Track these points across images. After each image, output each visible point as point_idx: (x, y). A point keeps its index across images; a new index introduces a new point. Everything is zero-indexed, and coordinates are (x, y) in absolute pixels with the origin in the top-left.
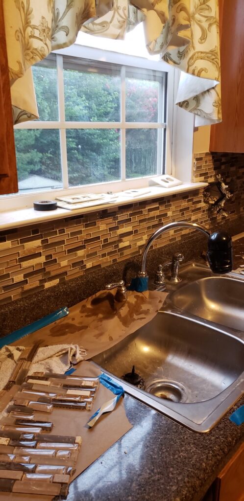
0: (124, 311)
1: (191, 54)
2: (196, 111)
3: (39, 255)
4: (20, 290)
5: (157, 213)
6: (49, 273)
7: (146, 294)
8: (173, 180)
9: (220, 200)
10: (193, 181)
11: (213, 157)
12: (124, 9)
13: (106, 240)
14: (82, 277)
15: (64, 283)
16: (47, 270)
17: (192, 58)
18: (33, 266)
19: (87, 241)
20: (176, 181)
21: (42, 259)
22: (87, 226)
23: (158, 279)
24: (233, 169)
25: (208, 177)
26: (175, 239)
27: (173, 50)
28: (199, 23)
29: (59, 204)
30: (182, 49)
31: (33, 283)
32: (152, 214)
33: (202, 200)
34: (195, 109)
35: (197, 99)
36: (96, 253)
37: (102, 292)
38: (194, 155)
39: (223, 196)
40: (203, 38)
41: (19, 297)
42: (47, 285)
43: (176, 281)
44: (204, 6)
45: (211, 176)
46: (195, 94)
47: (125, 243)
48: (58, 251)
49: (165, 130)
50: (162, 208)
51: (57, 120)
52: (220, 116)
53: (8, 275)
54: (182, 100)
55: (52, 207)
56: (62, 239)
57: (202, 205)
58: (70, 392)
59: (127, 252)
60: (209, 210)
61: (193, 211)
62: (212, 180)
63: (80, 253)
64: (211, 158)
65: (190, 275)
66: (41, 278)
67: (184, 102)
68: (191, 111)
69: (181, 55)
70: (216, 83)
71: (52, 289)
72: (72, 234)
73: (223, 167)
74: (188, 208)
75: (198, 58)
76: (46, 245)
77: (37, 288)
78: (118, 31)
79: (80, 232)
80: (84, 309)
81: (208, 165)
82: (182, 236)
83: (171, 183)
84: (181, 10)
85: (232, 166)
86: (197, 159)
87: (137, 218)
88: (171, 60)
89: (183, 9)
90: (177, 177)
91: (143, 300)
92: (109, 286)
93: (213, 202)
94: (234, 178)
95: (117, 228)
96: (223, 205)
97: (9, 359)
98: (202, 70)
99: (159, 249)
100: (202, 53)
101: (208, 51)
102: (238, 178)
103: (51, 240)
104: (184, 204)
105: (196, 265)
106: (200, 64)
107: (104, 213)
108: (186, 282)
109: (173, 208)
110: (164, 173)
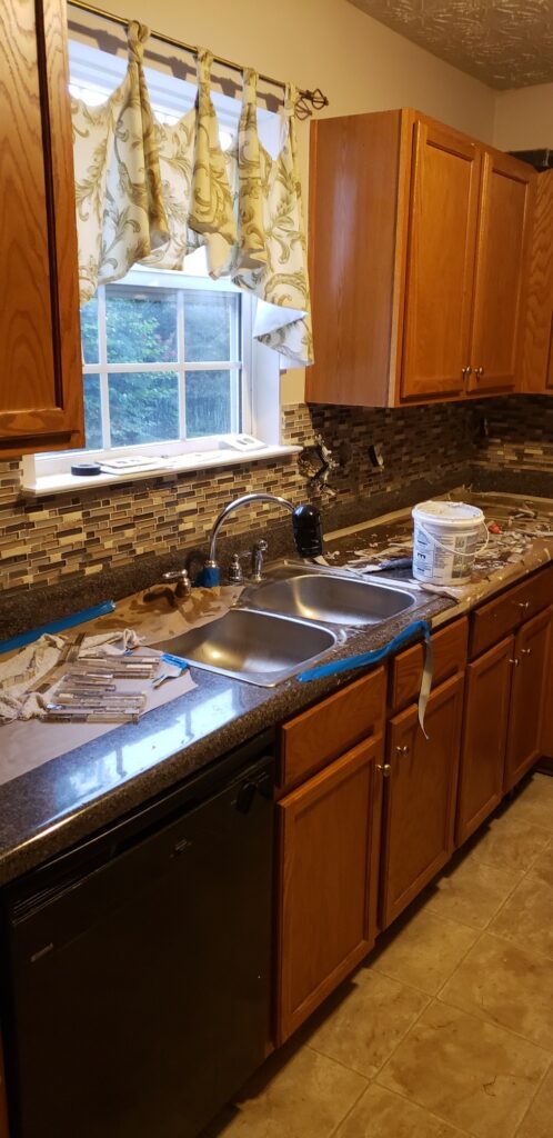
0: (187, 606)
1: (268, 277)
2: (280, 347)
3: (79, 531)
4: (57, 573)
5: (231, 486)
6: (90, 555)
7: (217, 590)
8: (252, 442)
9: (322, 471)
10: (281, 444)
11: (311, 411)
12: (182, 236)
13: (161, 518)
14: (130, 565)
15: (110, 570)
16: (89, 551)
17: (270, 283)
18: (72, 545)
19: (136, 518)
20: (258, 443)
21: (82, 537)
22: (136, 498)
23: (232, 573)
24: (343, 427)
25: (304, 439)
26: (258, 524)
27: (246, 273)
28: (278, 238)
29: (102, 469)
30: (257, 271)
31: (72, 566)
32: (224, 487)
33: (297, 471)
34: (279, 345)
35: (281, 331)
36: (148, 535)
37: (157, 586)
38: (282, 407)
39: (325, 467)
40: (285, 257)
41: (56, 582)
42: (89, 571)
43: (259, 579)
44: (284, 218)
45: (309, 438)
46: (278, 326)
47: (187, 525)
48: (101, 527)
49: (240, 371)
50: (238, 479)
51: (97, 362)
52: (312, 356)
53: (44, 553)
54: (261, 334)
55: (94, 472)
56: (106, 513)
57: (297, 478)
58: (129, 666)
59: (189, 538)
60: (308, 485)
61: (283, 486)
62: (310, 443)
63: (129, 533)
64: (308, 411)
65: (279, 573)
66: (80, 560)
67: (264, 336)
68: (273, 348)
69: (257, 279)
70: (303, 314)
71: (95, 576)
72: (119, 507)
73: (327, 424)
74: (276, 482)
75: (278, 282)
76: (87, 519)
77: (77, 572)
78: (175, 261)
79: (128, 505)
80: (134, 606)
81: (304, 421)
82: (269, 521)
83: (249, 446)
84: (252, 232)
85: (342, 422)
86: (287, 413)
87: (203, 492)
88: (244, 283)
89: (254, 230)
90: (259, 438)
91: (212, 597)
92: (167, 575)
93: (313, 475)
94: (347, 440)
95: (176, 503)
96: (326, 478)
97: (51, 648)
98: (284, 297)
99: (235, 537)
100: (283, 275)
101: (291, 273)
102: (352, 441)
103: (94, 512)
104: (270, 475)
105: (289, 563)
106: (281, 290)
107: (159, 482)
108: (271, 580)
109: (254, 480)
110: (240, 432)
